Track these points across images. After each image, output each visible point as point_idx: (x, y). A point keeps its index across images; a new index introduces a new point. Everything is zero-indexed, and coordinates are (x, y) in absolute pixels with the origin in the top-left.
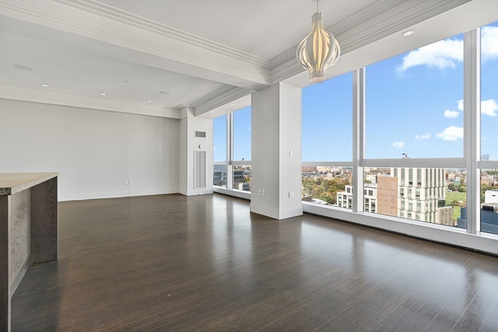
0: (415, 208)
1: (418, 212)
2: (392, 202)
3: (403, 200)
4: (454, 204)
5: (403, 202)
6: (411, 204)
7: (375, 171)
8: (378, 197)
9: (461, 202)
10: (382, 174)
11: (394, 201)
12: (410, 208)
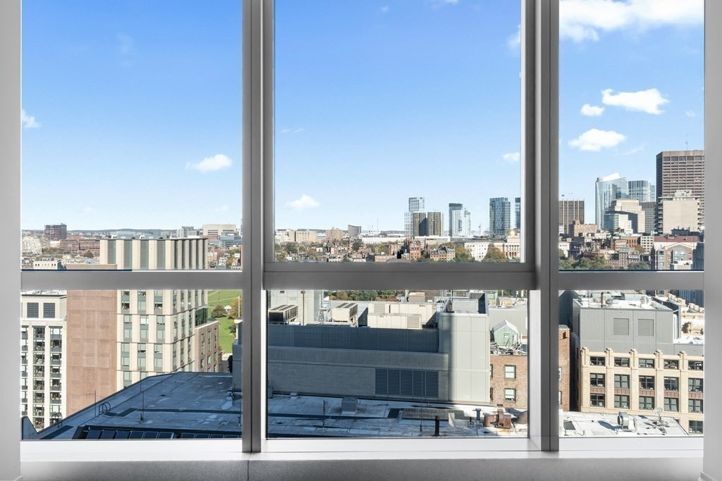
0: (152, 336)
1: (160, 343)
2: (102, 327)
3: (127, 320)
4: (219, 313)
5: (128, 325)
6: (144, 327)
7: (55, 250)
8: (68, 319)
9: (227, 307)
10: (73, 256)
11: (109, 326)
12: (144, 336)
